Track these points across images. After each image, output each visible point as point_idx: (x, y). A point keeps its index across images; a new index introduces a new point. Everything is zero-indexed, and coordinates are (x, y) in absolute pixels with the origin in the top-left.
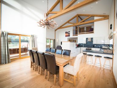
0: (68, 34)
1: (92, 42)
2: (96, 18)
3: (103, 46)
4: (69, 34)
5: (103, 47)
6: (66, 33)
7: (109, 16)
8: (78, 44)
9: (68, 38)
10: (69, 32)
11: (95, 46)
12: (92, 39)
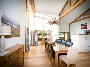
0: (84, 26)
4: (87, 26)
9: (85, 31)
10: (87, 23)
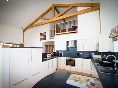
0: (43, 37)
1: (76, 47)
2: (79, 9)
3: (93, 54)
4: (45, 36)
5: (94, 56)
6: (41, 34)
7: (99, 3)
8: (55, 51)
9: (43, 42)
10: (45, 33)
11: (81, 54)
12: (75, 42)
